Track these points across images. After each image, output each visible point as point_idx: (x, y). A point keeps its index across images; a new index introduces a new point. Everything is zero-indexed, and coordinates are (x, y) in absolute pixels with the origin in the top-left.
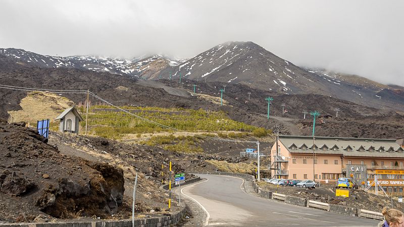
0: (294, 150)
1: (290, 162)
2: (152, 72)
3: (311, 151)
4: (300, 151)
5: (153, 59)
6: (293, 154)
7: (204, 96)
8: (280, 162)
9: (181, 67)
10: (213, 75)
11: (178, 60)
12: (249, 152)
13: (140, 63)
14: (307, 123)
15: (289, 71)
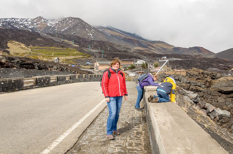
0: (100, 64)
2: (41, 28)
3: (103, 64)
5: (40, 22)
7: (66, 41)
8: (97, 66)
9: (52, 26)
10: (66, 31)
11: (51, 23)
12: (88, 63)
13: (35, 24)
14: (100, 53)
15: (93, 30)
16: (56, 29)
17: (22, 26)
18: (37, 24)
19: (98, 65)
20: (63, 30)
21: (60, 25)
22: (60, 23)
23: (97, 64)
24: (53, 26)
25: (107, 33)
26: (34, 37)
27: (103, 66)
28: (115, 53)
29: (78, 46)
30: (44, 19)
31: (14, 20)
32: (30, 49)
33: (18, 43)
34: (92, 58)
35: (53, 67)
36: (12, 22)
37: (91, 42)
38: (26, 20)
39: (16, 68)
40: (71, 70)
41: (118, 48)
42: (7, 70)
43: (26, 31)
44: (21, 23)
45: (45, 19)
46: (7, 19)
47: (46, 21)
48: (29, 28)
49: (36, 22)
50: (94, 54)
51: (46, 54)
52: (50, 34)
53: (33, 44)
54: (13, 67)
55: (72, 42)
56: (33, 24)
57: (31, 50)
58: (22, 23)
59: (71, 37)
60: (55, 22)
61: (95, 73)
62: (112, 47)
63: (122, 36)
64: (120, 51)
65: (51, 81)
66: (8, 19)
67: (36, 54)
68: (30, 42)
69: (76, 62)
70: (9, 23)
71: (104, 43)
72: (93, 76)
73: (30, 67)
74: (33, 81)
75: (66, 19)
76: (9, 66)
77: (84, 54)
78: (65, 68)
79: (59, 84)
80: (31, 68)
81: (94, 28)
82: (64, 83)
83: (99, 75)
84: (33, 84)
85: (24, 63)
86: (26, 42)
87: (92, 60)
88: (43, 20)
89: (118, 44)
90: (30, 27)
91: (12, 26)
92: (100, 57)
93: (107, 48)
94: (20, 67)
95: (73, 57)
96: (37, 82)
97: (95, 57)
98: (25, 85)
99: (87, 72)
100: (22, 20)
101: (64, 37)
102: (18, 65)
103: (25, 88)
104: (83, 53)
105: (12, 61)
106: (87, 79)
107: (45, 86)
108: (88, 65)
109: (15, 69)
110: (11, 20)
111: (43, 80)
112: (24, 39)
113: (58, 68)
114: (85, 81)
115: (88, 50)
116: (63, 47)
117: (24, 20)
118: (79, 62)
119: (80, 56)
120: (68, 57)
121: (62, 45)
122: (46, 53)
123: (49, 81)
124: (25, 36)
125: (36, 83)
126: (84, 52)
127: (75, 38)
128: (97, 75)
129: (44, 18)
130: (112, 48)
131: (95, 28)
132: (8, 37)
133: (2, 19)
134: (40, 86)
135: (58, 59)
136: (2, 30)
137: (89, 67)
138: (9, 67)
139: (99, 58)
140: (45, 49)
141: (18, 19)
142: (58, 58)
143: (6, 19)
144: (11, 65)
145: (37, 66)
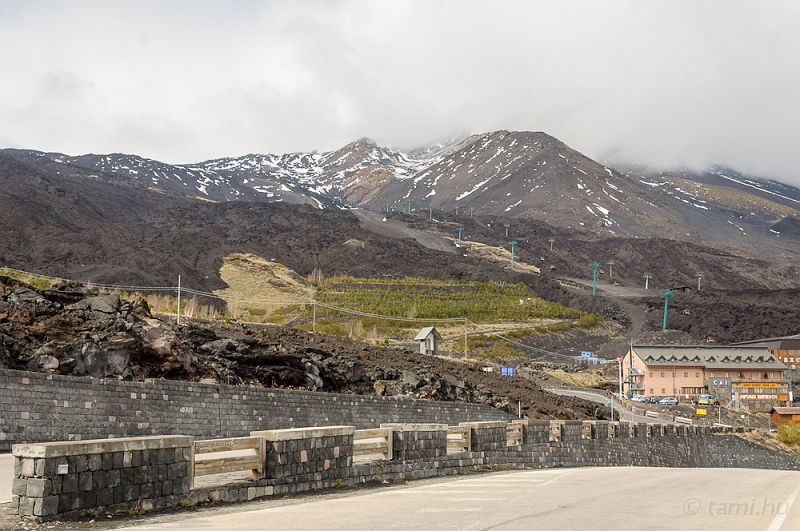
0: (650, 363)
1: (647, 376)
2: (364, 190)
3: (670, 364)
4: (658, 363)
5: (363, 164)
6: (650, 367)
7: (476, 245)
8: (635, 376)
9: (416, 180)
10: (477, 198)
11: (408, 165)
12: (586, 356)
13: (341, 174)
14: (654, 304)
15: (613, 187)
16: (433, 193)
17: (284, 188)
18: (348, 175)
19: (640, 367)
20: (462, 196)
21: (452, 172)
22: (451, 162)
23: (635, 362)
24: (420, 178)
25: (687, 197)
26: (332, 235)
27: (668, 374)
28: (737, 302)
29: (538, 270)
30: (378, 149)
31: (254, 163)
32: (312, 291)
33: (265, 263)
34: (609, 329)
35: (397, 378)
36: (247, 174)
37: (604, 248)
38: (304, 160)
39: (218, 378)
40: (490, 395)
41: (755, 276)
42: (169, 391)
43: (300, 210)
44: (282, 172)
45: (385, 150)
46: (229, 160)
47: (389, 159)
48: (316, 195)
49: (343, 167)
50: (617, 308)
51: (380, 313)
52: (404, 218)
53: (326, 266)
54: (201, 372)
55: (507, 252)
56: (330, 175)
57: (318, 294)
58: (287, 172)
59: (500, 225)
60: (429, 161)
61: (622, 410)
62: (716, 268)
63: (774, 207)
64: (764, 293)
65: (360, 459)
66: (232, 159)
67: (337, 312)
68: (315, 257)
69: (524, 349)
70: (235, 178)
71: (671, 249)
72: (611, 430)
73: (282, 375)
74: (251, 458)
75: (479, 143)
76: (182, 366)
77: (567, 311)
78: (462, 385)
79: (401, 475)
80: (288, 382)
81: (619, 177)
82: (433, 472)
83: (643, 426)
84: (250, 473)
85: (256, 353)
86: (297, 256)
87: (605, 339)
88: (374, 156)
89: (751, 252)
90: (319, 190)
91: (248, 190)
92: (653, 326)
93: (692, 275)
94: (237, 372)
95: (510, 326)
96: (272, 463)
97: (627, 323)
98: (199, 482)
99: (577, 404)
100: (287, 160)
101: (470, 227)
102: (229, 363)
103: (195, 501)
104: (559, 307)
105: (204, 346)
106: (570, 447)
107: (320, 485)
108: (585, 366)
109: (205, 387)
110: (246, 163)
111: (311, 451)
112: (291, 244)
113: (422, 384)
114: (561, 460)
115: (586, 288)
116: (459, 276)
117: (297, 160)
118: (539, 354)
119: (546, 322)
120: (486, 328)
121: (459, 266)
122: (381, 308)
123: (343, 457)
124: (294, 233)
125: (267, 468)
126: (566, 298)
127: (521, 228)
128: (635, 428)
129: (382, 146)
130: (717, 279)
131: (623, 176)
132: (226, 236)
133: (212, 161)
134: (285, 489)
135: (431, 338)
136: (204, 209)
137: (593, 379)
138: (185, 375)
139: (646, 332)
140: (378, 286)
141: (272, 159)
142: (433, 331)
143: (226, 161)
144: (193, 365)
145: (317, 372)
